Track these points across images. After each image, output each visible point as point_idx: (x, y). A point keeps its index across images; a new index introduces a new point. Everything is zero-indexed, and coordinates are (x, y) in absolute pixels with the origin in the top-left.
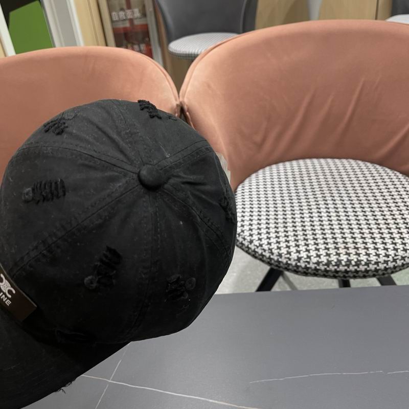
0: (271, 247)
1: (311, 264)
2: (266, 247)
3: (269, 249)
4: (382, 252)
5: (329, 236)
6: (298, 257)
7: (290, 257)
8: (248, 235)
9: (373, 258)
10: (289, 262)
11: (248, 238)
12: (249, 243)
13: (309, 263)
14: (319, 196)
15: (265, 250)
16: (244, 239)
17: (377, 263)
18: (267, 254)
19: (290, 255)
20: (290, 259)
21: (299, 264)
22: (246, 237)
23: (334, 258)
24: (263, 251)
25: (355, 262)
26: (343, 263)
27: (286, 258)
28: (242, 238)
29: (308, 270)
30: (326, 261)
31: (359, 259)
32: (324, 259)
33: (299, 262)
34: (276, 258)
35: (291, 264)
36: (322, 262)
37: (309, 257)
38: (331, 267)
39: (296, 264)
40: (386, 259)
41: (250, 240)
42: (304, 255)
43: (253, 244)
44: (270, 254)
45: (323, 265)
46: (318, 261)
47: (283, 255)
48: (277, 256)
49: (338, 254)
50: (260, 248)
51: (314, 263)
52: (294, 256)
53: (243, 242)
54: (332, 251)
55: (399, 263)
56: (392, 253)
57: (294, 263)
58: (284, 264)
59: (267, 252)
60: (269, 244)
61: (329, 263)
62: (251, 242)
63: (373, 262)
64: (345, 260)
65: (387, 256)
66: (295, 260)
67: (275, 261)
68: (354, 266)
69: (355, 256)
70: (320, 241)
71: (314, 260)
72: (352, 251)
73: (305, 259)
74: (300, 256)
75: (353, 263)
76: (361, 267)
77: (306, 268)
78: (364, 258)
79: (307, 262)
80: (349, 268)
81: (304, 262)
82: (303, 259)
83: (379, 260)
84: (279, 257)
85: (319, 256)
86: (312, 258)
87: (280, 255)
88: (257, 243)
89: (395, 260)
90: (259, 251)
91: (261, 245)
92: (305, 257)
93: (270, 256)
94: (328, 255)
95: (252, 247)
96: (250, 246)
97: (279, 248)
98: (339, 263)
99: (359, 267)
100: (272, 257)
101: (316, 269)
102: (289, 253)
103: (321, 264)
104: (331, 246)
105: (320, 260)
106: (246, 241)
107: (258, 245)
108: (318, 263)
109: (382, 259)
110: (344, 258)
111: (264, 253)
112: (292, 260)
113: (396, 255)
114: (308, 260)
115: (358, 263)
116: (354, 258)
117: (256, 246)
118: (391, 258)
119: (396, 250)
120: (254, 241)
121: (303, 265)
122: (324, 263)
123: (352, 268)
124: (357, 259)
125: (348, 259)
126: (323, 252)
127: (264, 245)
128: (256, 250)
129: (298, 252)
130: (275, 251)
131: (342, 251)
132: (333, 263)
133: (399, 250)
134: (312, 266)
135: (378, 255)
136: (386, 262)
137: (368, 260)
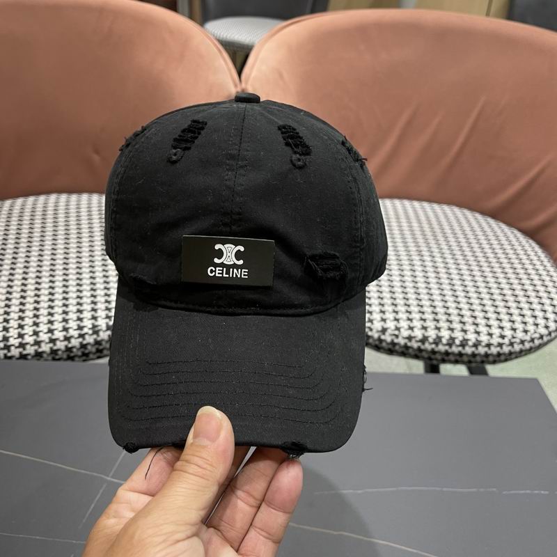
1: (400, 339)
4: (496, 331)
5: (426, 303)
9: (484, 339)
13: (397, 336)
14: (413, 249)
17: (489, 345)
21: (383, 337)
23: (432, 334)
29: (395, 347)
32: (418, 334)
33: (384, 334)
36: (415, 337)
37: (398, 329)
39: (379, 337)
40: (501, 341)
45: (417, 341)
46: (410, 335)
49: (438, 329)
51: (403, 338)
54: (430, 324)
55: (517, 348)
56: (508, 333)
57: (376, 336)
61: (424, 340)
63: (483, 344)
65: (503, 337)
66: (378, 331)
68: (458, 346)
70: (414, 309)
71: (405, 333)
72: (457, 326)
73: (392, 331)
76: (467, 348)
77: (393, 344)
78: (472, 337)
79: (395, 335)
81: (390, 335)
82: (389, 331)
83: (492, 341)
86: (402, 330)
89: (511, 344)
92: (393, 328)
94: (424, 328)
98: (438, 341)
101: (406, 347)
103: (414, 340)
104: (429, 316)
105: (413, 335)
108: (410, 338)
109: (495, 340)
110: (445, 334)
112: (374, 331)
113: (514, 337)
114: (396, 332)
115: (464, 343)
116: (459, 336)
118: (506, 341)
122: (418, 339)
123: (455, 349)
126: (417, 324)
131: (443, 325)
132: (431, 340)
133: (517, 331)
134: (401, 341)
135: (490, 335)
136: (500, 345)
137: (477, 340)
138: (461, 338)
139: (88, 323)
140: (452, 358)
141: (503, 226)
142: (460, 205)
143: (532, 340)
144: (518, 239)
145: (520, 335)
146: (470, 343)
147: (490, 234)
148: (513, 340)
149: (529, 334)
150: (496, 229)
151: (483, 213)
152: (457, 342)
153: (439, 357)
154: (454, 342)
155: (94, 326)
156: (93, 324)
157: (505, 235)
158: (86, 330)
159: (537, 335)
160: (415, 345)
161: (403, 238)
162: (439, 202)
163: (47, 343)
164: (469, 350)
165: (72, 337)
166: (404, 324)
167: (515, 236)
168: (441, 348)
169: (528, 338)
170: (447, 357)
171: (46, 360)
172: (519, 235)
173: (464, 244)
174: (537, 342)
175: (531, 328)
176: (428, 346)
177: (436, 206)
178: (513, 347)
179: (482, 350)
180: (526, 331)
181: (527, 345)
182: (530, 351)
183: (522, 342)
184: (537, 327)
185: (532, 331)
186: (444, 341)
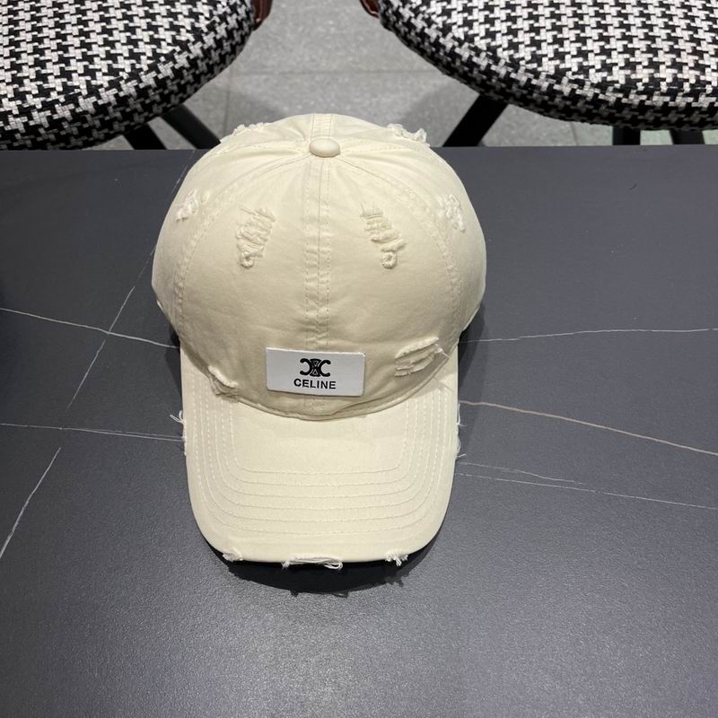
0: (493, 44)
1: (587, 88)
2: (481, 44)
3: (489, 48)
6: (557, 68)
7: (540, 69)
8: (439, 12)
10: (534, 82)
11: (439, 21)
12: (440, 34)
13: (581, 84)
15: (478, 51)
16: (429, 22)
18: (483, 61)
19: (540, 65)
20: (537, 74)
21: (556, 87)
22: (434, 17)
24: (473, 53)
25: (692, 85)
26: (664, 87)
27: (527, 71)
28: (423, 19)
29: (575, 103)
30: (622, 81)
31: (702, 78)
32: (619, 76)
33: (559, 82)
34: (503, 72)
35: (538, 87)
36: (613, 83)
37: (584, 70)
38: (632, 96)
39: (551, 86)
41: (444, 23)
42: (572, 63)
43: (450, 35)
44: (491, 62)
45: (616, 90)
46: (604, 79)
47: (522, 63)
48: (506, 64)
49: (654, 65)
50: (466, 45)
51: (592, 85)
52: (548, 67)
53: (426, 31)
57: (545, 85)
58: (519, 87)
59: (483, 55)
60: (491, 35)
61: (630, 85)
62: (446, 29)
64: (669, 80)
66: (548, 76)
67: (499, 80)
69: (692, 72)
71: (595, 77)
73: (574, 74)
74: (562, 66)
75: (687, 88)
76: (702, 98)
77: (574, 97)
79: (576, 81)
80: (673, 100)
81: (570, 81)
82: (569, 74)
84: (510, 69)
85: (607, 68)
86: (592, 71)
87: (514, 64)
88: (459, 33)
90: (464, 52)
91: (470, 39)
92: (575, 69)
93: (489, 65)
94: (630, 66)
95: (448, 42)
96: (441, 40)
97: (513, 46)
98: (653, 86)
99: (696, 100)
100: (493, 68)
102: (537, 59)
103: (611, 89)
105: (609, 79)
106: (434, 26)
107: (463, 38)
108: (603, 86)
110: (666, 74)
111: (475, 59)
112: (543, 76)
114: (581, 77)
117: (458, 40)
120: (454, 27)
121: (566, 90)
122: (617, 86)
124: (697, 77)
125: (675, 78)
126: (618, 59)
127: (477, 39)
128: (457, 50)
129: (560, 56)
130: (504, 55)
134: (588, 92)
138: (693, 80)
139: (56, 84)
155: (66, 89)
156: (64, 85)
158: (54, 95)
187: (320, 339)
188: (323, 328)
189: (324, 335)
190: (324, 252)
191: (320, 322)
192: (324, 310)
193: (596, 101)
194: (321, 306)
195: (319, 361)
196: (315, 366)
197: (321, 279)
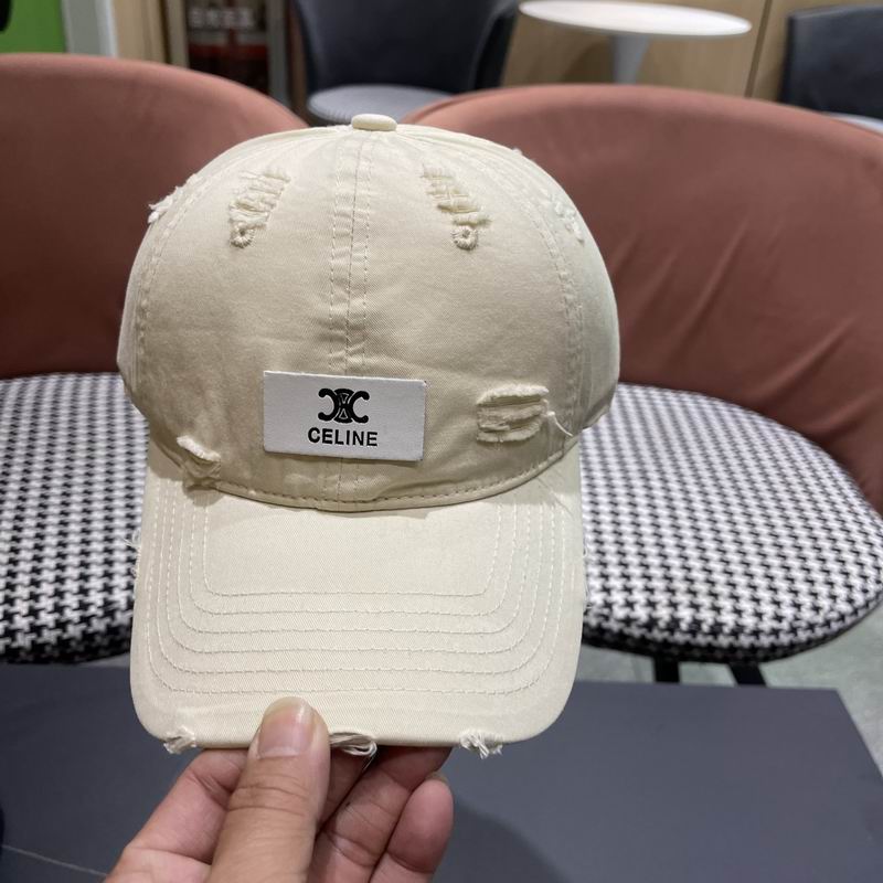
1: (612, 622)
4: (768, 609)
5: (654, 561)
9: (749, 621)
13: (607, 618)
14: (633, 467)
17: (756, 633)
23: (663, 613)
32: (641, 613)
36: (635, 620)
37: (608, 605)
40: (775, 624)
45: (640, 627)
46: (628, 616)
49: (674, 605)
51: (617, 621)
54: (661, 597)
55: (803, 636)
56: (788, 612)
61: (652, 623)
63: (747, 631)
65: (779, 618)
68: (706, 634)
70: (635, 571)
71: (620, 613)
72: (705, 601)
78: (728, 619)
79: (603, 615)
81: (596, 615)
82: (594, 609)
83: (762, 626)
86: (615, 607)
89: (793, 630)
92: (600, 604)
94: (652, 604)
98: (674, 624)
103: (634, 624)
104: (659, 584)
105: (632, 615)
108: (628, 621)
109: (767, 624)
110: (685, 614)
113: (797, 619)
114: (606, 611)
115: (716, 629)
116: (707, 616)
118: (785, 625)
119: (797, 606)
122: (639, 623)
123: (701, 640)
124: (714, 618)
125: (694, 618)
126: (639, 597)
131: (682, 598)
132: (662, 624)
133: (803, 609)
134: (614, 626)
135: (759, 615)
136: (775, 632)
137: (738, 625)
138: (710, 621)
140: (697, 653)
141: (778, 428)
142: (710, 393)
143: (827, 623)
144: (801, 451)
145: (807, 614)
146: (726, 630)
147: (758, 442)
148: (797, 624)
149: (822, 613)
150: (767, 433)
151: (747, 405)
152: (705, 628)
153: (675, 651)
154: (699, 628)
157: (781, 443)
159: (834, 615)
160: (636, 632)
161: (618, 449)
162: (676, 387)
163: (26, 633)
164: (724, 641)
165: (69, 622)
166: (618, 598)
167: (797, 445)
168: (679, 637)
169: (820, 619)
170: (690, 653)
171: (24, 662)
172: (803, 442)
173: (716, 460)
174: (835, 626)
175: (825, 603)
176: (657, 635)
177: (670, 395)
178: (796, 635)
179: (745, 641)
180: (816, 609)
181: (819, 632)
182: (824, 640)
183: (811, 627)
184: (835, 602)
185: (827, 608)
186: (684, 626)
187: (351, 354)
188: (357, 335)
189: (358, 347)
190: (361, 216)
191: (352, 321)
192: (359, 304)
193: (621, 635)
194: (355, 296)
195: (350, 392)
196: (343, 403)
197: (355, 255)
